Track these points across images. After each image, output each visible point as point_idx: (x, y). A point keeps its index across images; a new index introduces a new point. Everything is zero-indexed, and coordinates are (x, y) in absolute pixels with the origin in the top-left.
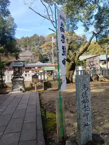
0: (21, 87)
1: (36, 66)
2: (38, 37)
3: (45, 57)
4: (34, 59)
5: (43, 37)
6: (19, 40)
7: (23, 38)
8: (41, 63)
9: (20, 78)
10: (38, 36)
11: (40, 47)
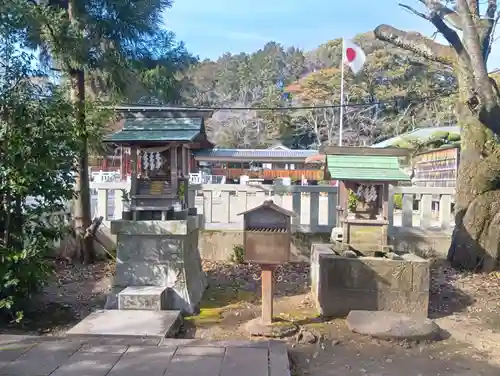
0: (170, 279)
1: (267, 160)
2: (280, 55)
3: (304, 126)
4: (262, 132)
5: (300, 53)
6: (213, 63)
7: (228, 57)
8: (286, 149)
9: (171, 215)
10: (281, 49)
11: (286, 90)
